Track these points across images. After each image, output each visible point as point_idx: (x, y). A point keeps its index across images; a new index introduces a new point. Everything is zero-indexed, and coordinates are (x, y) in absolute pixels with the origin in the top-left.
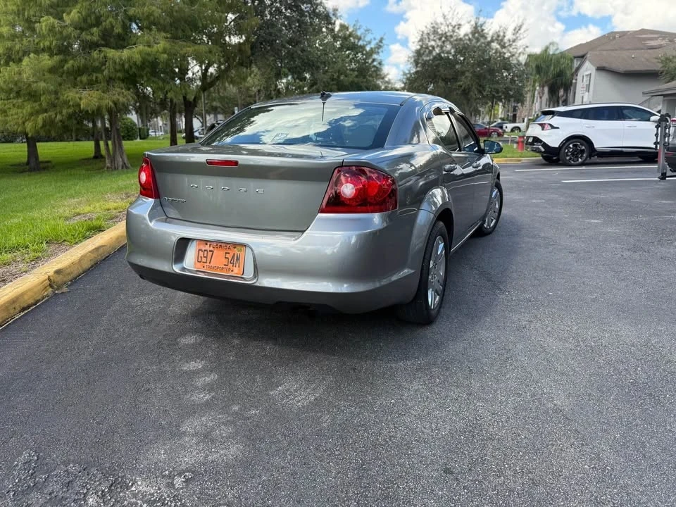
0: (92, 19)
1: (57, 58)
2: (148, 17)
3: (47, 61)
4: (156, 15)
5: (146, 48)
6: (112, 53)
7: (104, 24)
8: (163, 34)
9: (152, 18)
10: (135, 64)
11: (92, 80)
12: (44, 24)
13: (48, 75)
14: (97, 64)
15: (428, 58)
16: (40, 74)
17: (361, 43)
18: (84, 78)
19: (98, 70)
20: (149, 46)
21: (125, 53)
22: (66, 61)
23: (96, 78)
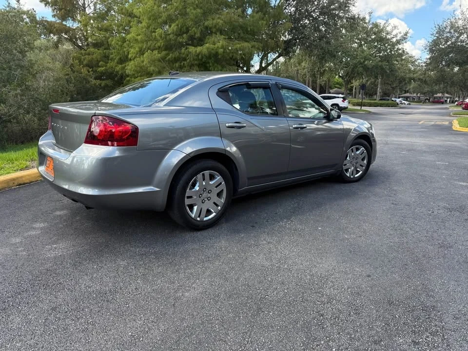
0: (184, 29)
1: (164, 53)
2: (215, 26)
3: (157, 55)
4: (220, 24)
5: (211, 45)
6: (192, 49)
7: (190, 31)
8: (223, 36)
9: (217, 27)
10: (205, 55)
11: (181, 66)
12: (156, 33)
13: (157, 63)
14: (184, 56)
15: (443, 47)
16: (153, 62)
17: (389, 37)
18: (177, 65)
19: (185, 60)
20: (214, 44)
21: (199, 49)
22: (168, 54)
23: (184, 64)
